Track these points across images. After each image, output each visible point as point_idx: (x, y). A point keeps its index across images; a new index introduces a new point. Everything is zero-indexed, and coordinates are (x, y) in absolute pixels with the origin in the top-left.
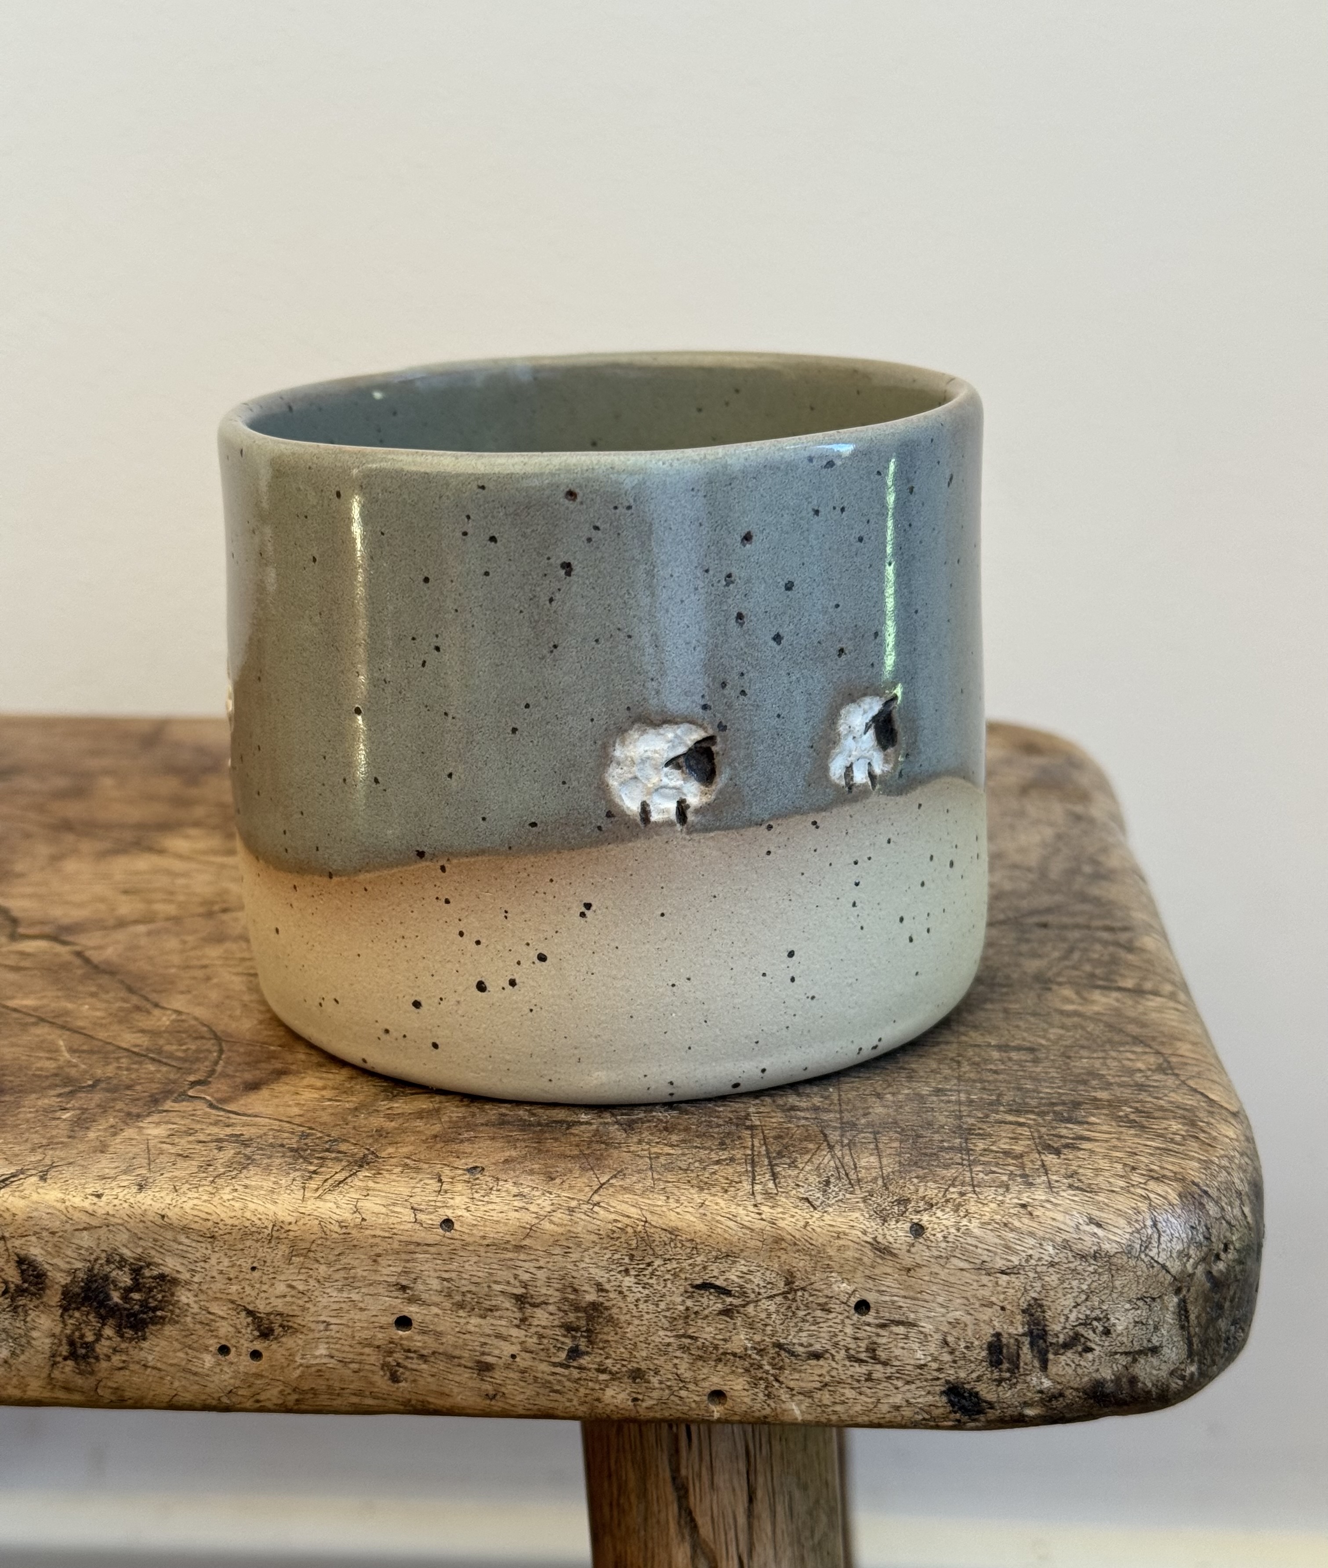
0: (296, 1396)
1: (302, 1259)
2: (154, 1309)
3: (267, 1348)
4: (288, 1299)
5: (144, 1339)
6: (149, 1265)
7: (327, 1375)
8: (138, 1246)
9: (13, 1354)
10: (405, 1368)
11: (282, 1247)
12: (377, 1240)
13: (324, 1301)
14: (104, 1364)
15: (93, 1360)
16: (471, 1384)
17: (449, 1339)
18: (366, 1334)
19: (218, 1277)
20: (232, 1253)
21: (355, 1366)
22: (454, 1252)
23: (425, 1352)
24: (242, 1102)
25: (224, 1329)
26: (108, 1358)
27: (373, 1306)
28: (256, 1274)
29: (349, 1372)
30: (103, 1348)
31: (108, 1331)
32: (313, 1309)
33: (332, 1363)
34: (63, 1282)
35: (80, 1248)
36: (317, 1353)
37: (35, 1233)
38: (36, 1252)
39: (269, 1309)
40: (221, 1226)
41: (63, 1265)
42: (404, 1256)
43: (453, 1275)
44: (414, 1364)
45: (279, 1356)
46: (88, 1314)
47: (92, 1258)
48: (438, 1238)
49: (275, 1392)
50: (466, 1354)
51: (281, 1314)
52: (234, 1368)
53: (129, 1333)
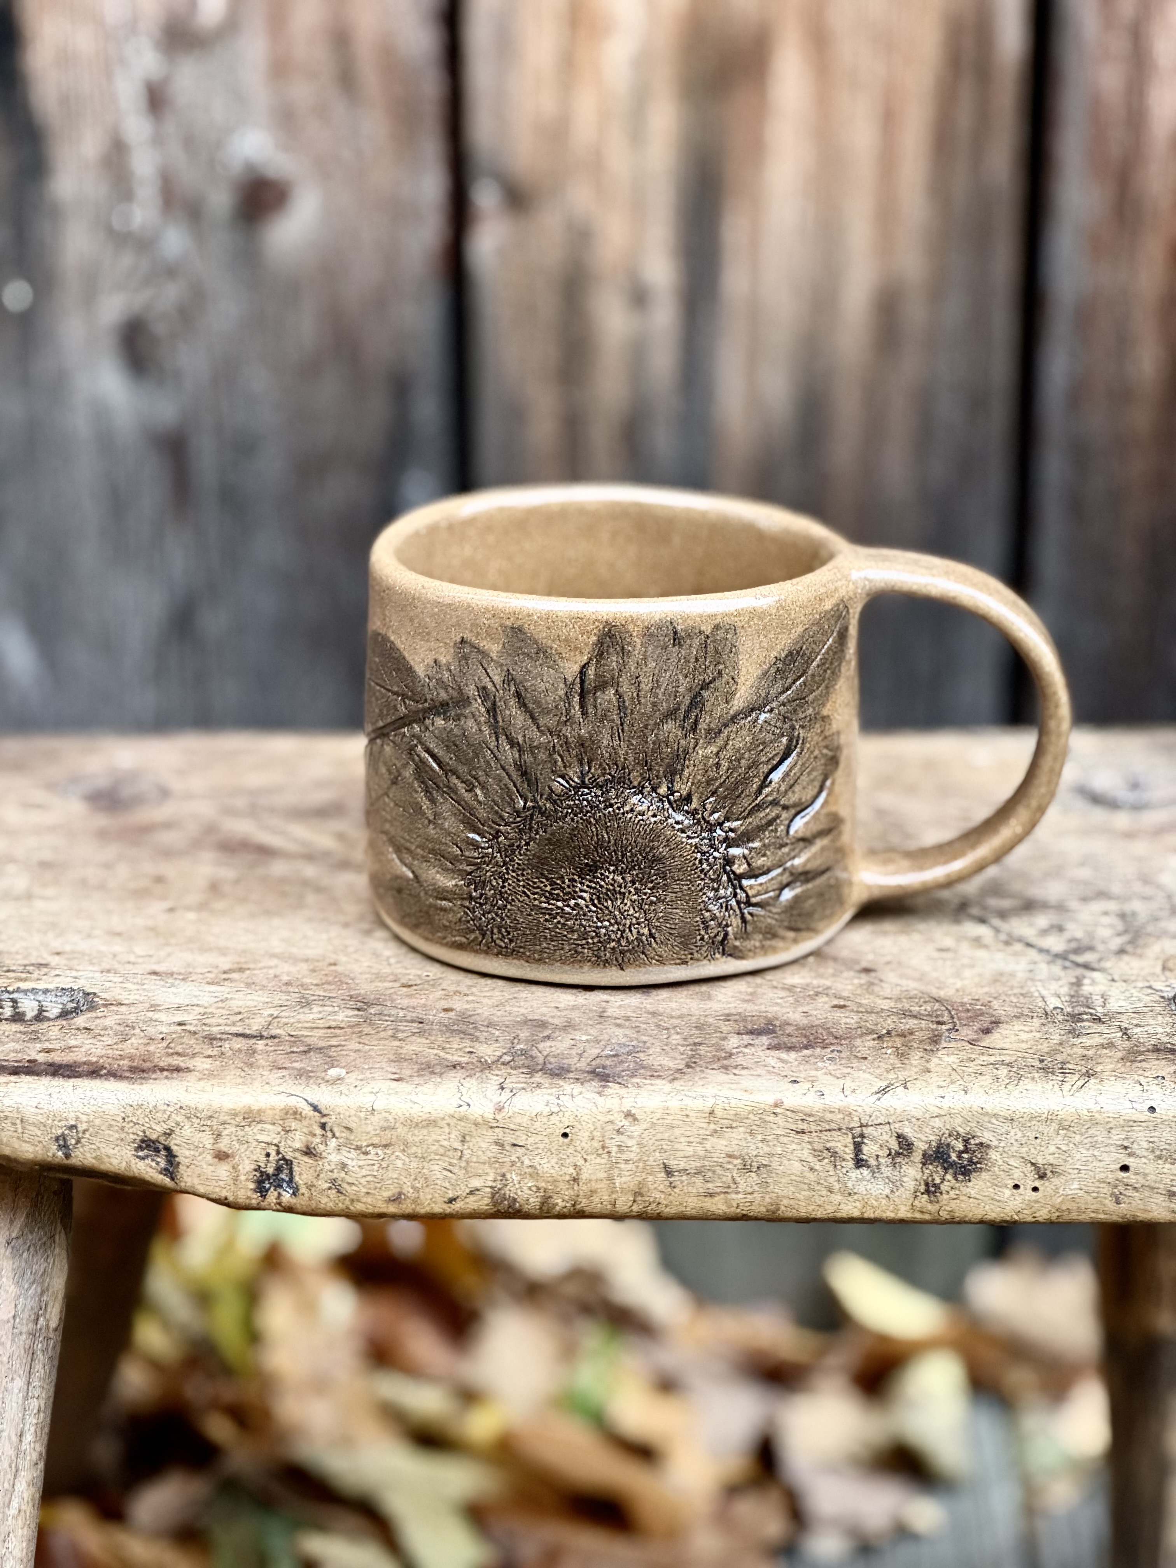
0: (1057, 1214)
1: (1065, 1132)
2: (977, 1163)
3: (1042, 1185)
4: (1056, 1155)
5: (970, 1181)
6: (973, 1137)
7: (1078, 1200)
8: (968, 1125)
9: (892, 1191)
10: (1125, 1195)
11: (1053, 1124)
12: (1111, 1119)
13: (1078, 1156)
14: (945, 1196)
15: (938, 1194)
16: (1164, 1204)
17: (1152, 1177)
18: (1102, 1175)
19: (1015, 1143)
20: (1023, 1129)
21: (1095, 1195)
22: (1156, 1126)
23: (1137, 1186)
24: (988, 1041)
25: (1017, 1175)
26: (948, 1192)
27: (1107, 1159)
28: (1038, 1141)
29: (1090, 1198)
30: (944, 1187)
31: (949, 1177)
32: (1071, 1161)
33: (1081, 1193)
34: (923, 1148)
35: (933, 1127)
36: (1072, 1187)
37: (908, 1120)
38: (908, 1131)
39: (1045, 1162)
40: (1017, 1112)
41: (924, 1139)
42: (1126, 1129)
43: (1156, 1139)
44: (1130, 1193)
45: (1048, 1189)
46: (937, 1166)
47: (940, 1134)
48: (1147, 1118)
49: (1045, 1211)
50: (1162, 1186)
51: (1051, 1165)
52: (1022, 1197)
53: (961, 1177)
